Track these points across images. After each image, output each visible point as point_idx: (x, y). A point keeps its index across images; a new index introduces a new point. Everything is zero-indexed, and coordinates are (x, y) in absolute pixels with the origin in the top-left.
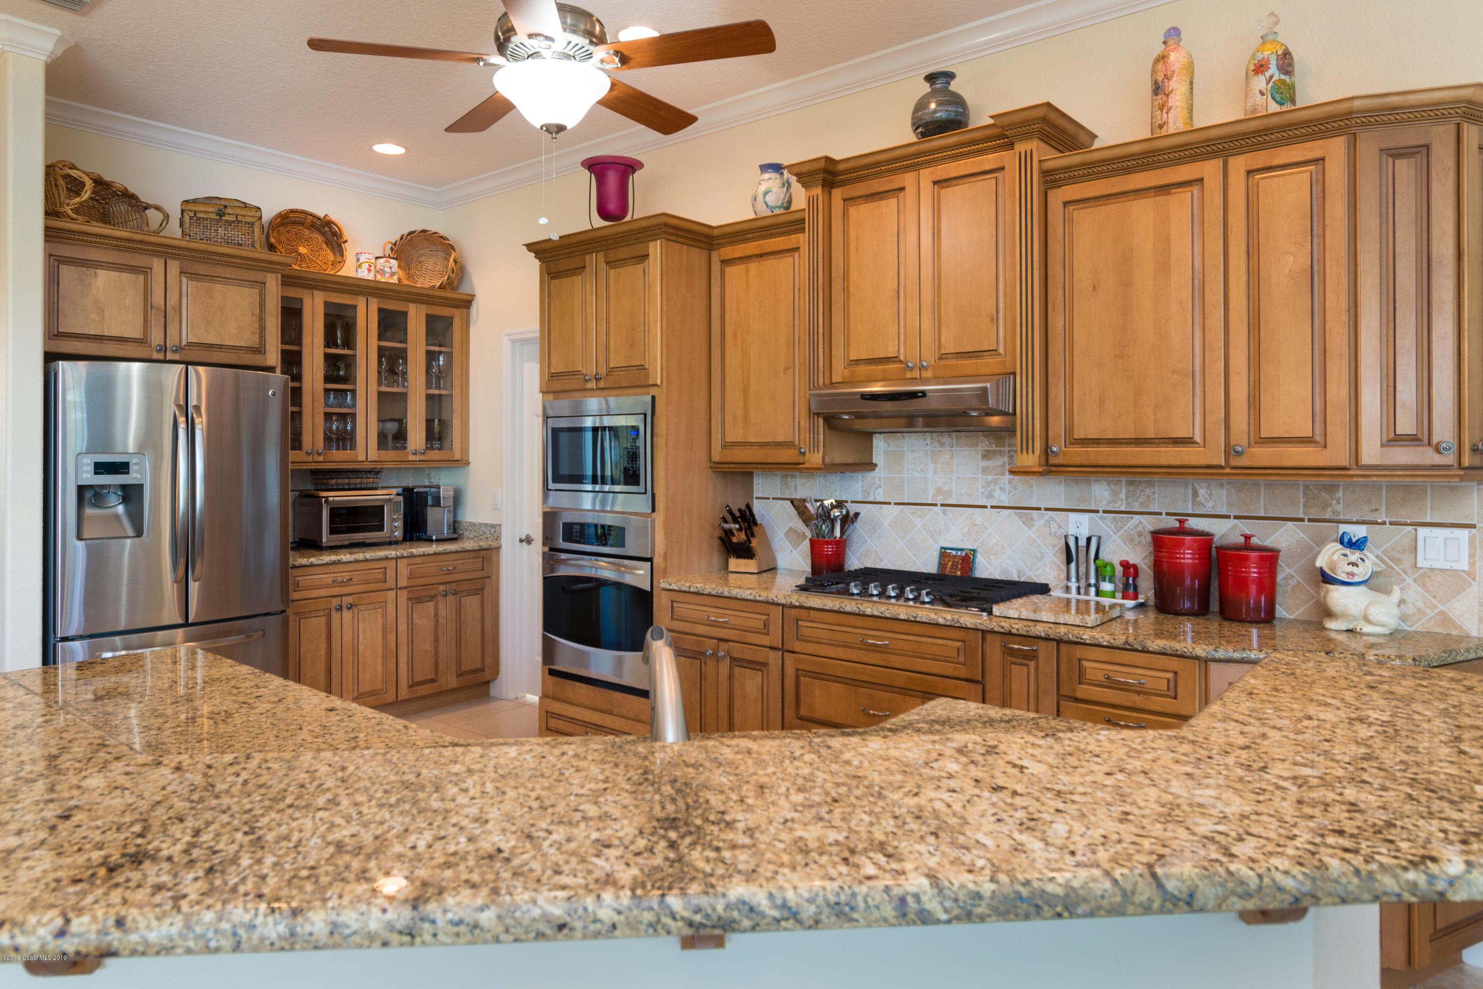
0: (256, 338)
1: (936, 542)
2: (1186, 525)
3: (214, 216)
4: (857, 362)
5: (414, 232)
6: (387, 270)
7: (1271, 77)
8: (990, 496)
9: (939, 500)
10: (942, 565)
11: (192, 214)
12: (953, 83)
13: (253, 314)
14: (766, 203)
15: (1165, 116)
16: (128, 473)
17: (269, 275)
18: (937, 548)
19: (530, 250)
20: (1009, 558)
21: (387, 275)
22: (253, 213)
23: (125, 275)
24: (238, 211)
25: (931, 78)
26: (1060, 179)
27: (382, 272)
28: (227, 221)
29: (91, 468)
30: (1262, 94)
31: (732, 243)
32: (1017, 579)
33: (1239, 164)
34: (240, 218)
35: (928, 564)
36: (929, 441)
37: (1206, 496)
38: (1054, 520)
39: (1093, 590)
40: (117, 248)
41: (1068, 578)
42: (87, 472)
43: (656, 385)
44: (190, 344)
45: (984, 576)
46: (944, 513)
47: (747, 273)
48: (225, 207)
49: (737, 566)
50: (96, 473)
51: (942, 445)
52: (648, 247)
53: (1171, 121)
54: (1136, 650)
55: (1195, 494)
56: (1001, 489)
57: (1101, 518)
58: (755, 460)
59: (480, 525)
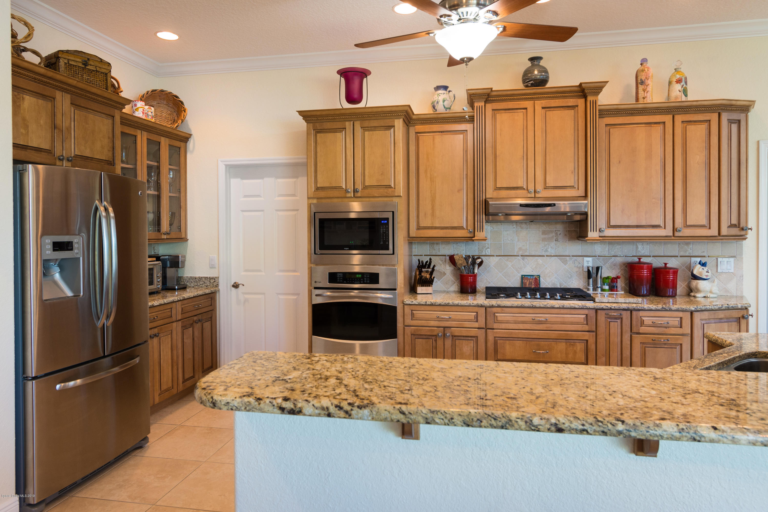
0: (110, 154)
1: (519, 273)
2: (642, 260)
3: (80, 65)
4: (500, 188)
6: (150, 113)
7: (683, 86)
8: (546, 251)
9: (520, 253)
10: (522, 282)
11: (66, 61)
12: (542, 62)
13: (109, 138)
14: (444, 105)
15: (646, 94)
16: (72, 249)
17: (116, 111)
18: (520, 275)
19: (300, 115)
20: (556, 278)
21: (150, 117)
22: (106, 67)
23: (40, 101)
24: (97, 64)
25: (532, 59)
27: (147, 115)
28: (89, 69)
29: (50, 247)
30: (680, 91)
31: (422, 124)
32: (559, 287)
33: (679, 118)
34: (98, 69)
36: (515, 226)
37: (641, 248)
38: (577, 260)
39: (599, 289)
41: (589, 284)
42: (48, 249)
43: (401, 196)
44: (76, 156)
45: (544, 287)
46: (523, 259)
47: (434, 140)
48: (88, 59)
49: (422, 290)
50: (54, 250)
51: (522, 228)
52: (394, 122)
53: (649, 96)
55: (637, 248)
56: (551, 247)
57: (598, 259)
58: (439, 236)
59: (201, 278)
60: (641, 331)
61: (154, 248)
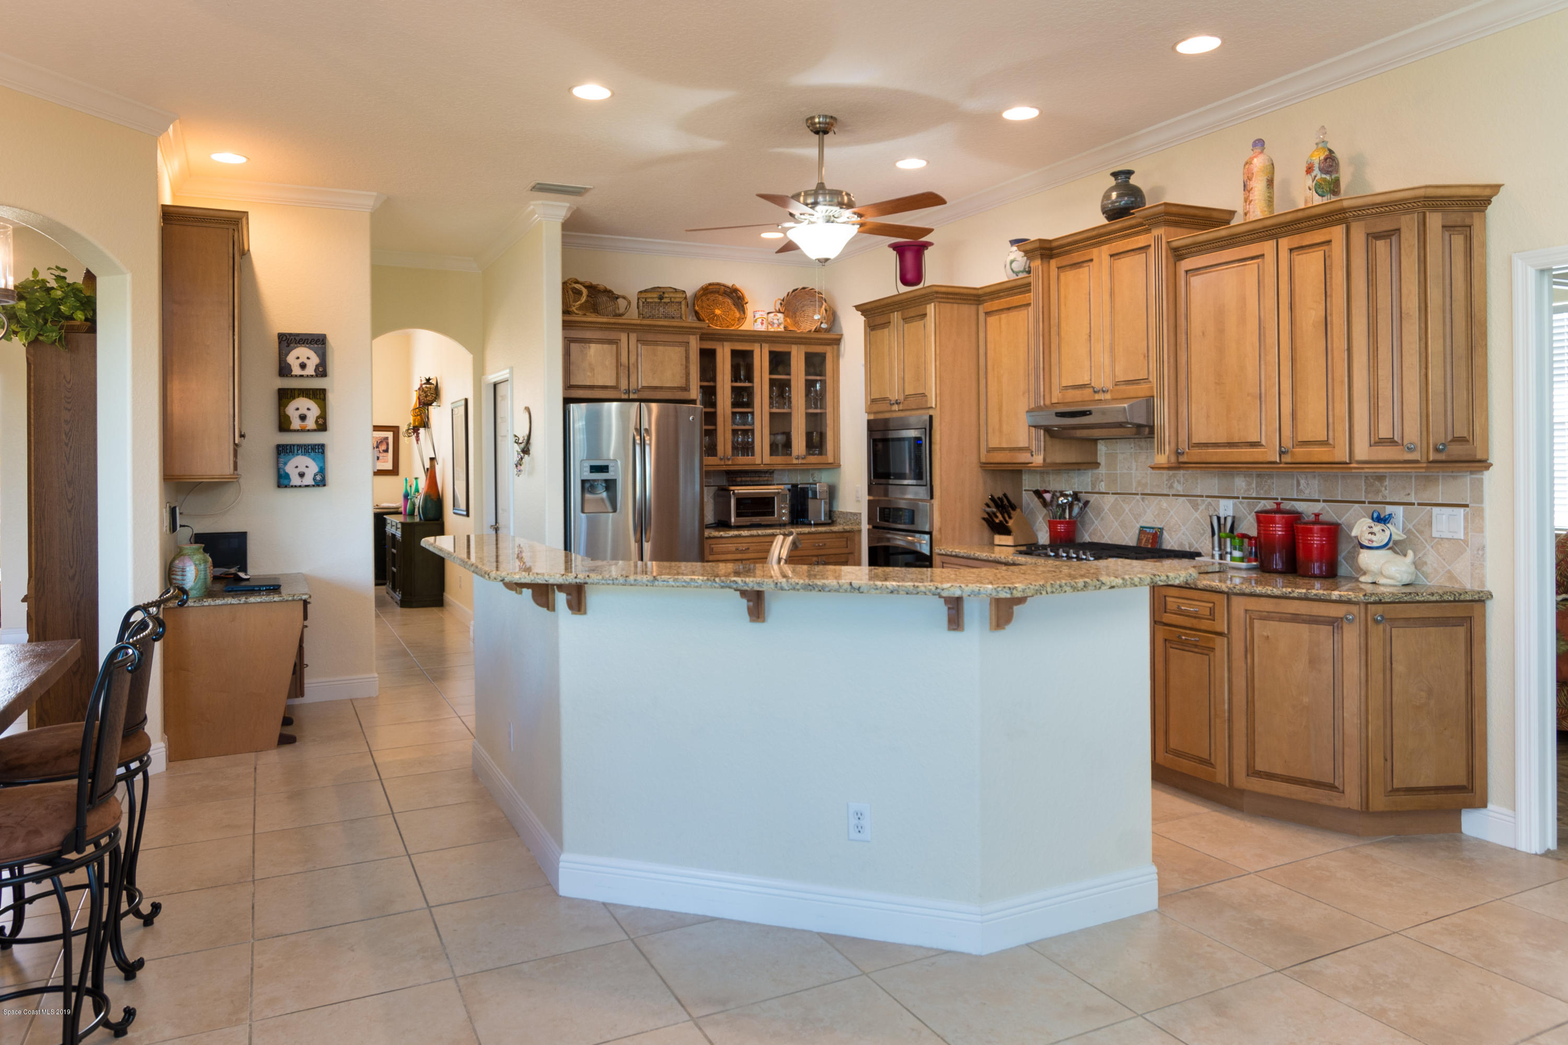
0: (684, 381)
1: (1138, 522)
2: (1282, 506)
3: (657, 300)
4: (1066, 388)
5: (796, 290)
6: (776, 321)
7: (1315, 177)
8: (1171, 487)
9: (1140, 490)
10: (1139, 540)
11: (644, 300)
12: (1132, 177)
13: (681, 365)
14: (1012, 270)
15: (1248, 206)
16: (608, 472)
17: (691, 337)
18: (1138, 526)
19: (857, 310)
20: (1183, 534)
21: (776, 325)
22: (681, 295)
23: (606, 346)
24: (672, 295)
25: (1115, 175)
26: (1183, 254)
27: (772, 324)
28: (665, 303)
29: (588, 469)
30: (1310, 189)
31: (992, 299)
32: (1188, 550)
33: (1285, 243)
34: (673, 300)
35: (1129, 539)
36: (1132, 445)
37: (1305, 485)
38: (1211, 505)
39: (1228, 556)
40: (601, 329)
41: (1213, 548)
42: (586, 471)
43: (931, 408)
44: (643, 387)
45: (1168, 548)
46: (1143, 500)
47: (1000, 322)
48: (664, 293)
49: (1000, 540)
50: (591, 472)
51: (1141, 448)
52: (926, 308)
53: (1251, 210)
54: (1191, 588)
55: (1298, 484)
56: (1178, 481)
57: (1241, 503)
58: (1006, 461)
59: (847, 513)
60: (1164, 620)
61: (812, 475)
